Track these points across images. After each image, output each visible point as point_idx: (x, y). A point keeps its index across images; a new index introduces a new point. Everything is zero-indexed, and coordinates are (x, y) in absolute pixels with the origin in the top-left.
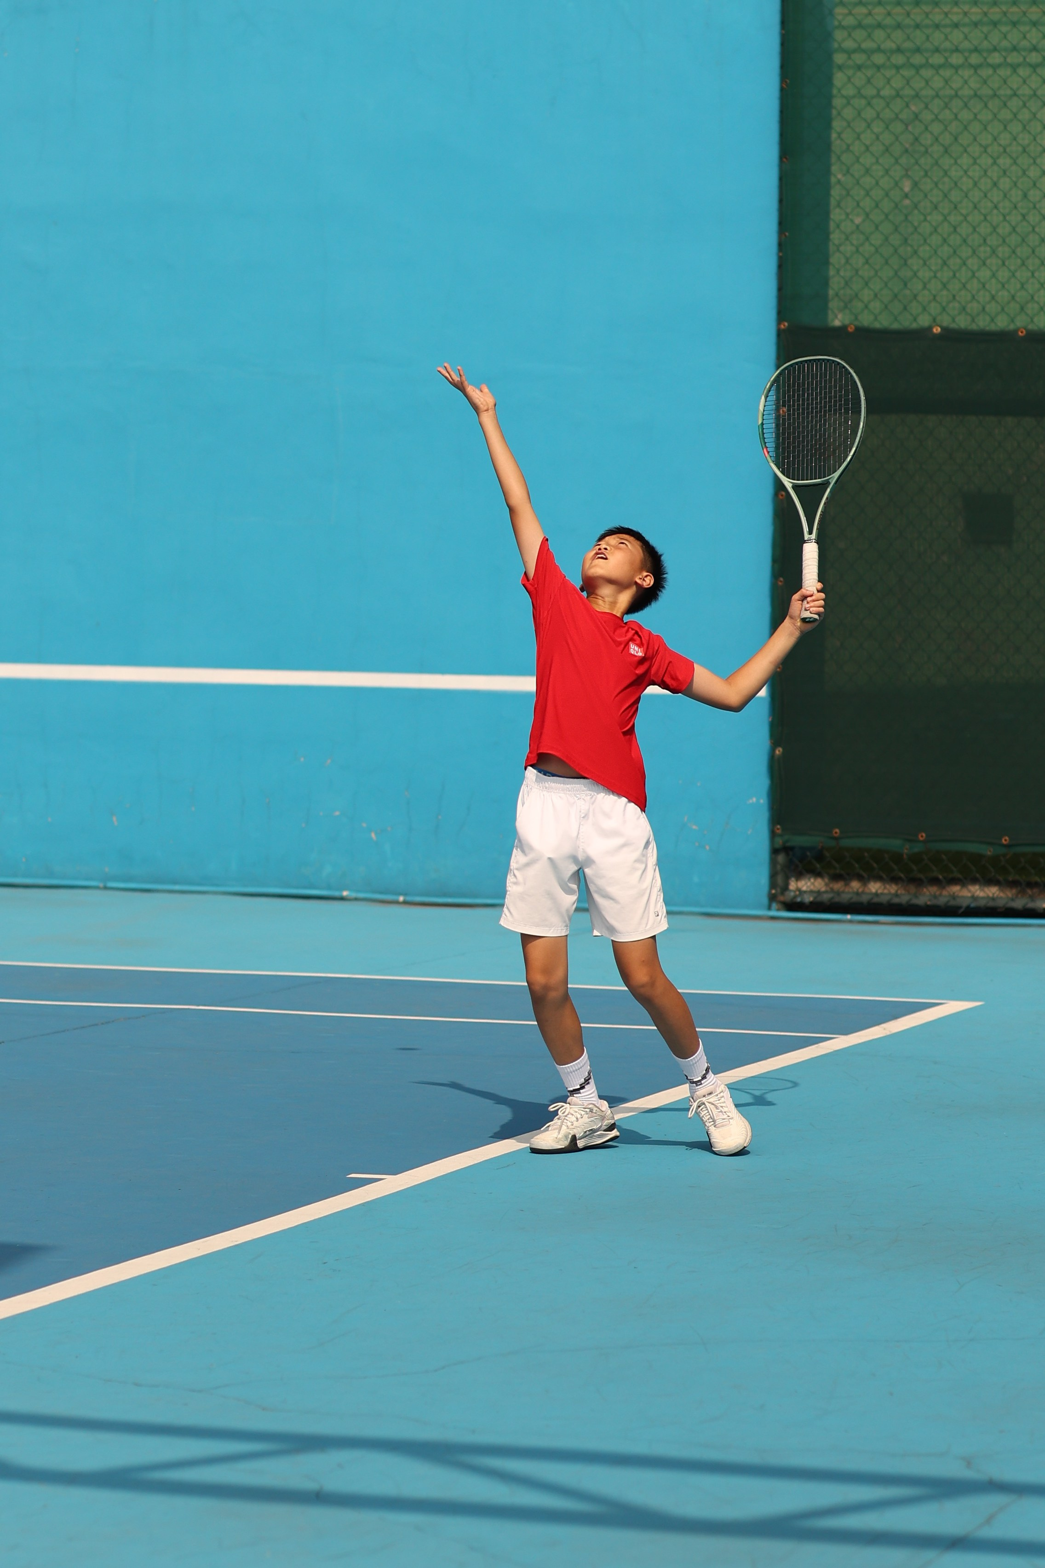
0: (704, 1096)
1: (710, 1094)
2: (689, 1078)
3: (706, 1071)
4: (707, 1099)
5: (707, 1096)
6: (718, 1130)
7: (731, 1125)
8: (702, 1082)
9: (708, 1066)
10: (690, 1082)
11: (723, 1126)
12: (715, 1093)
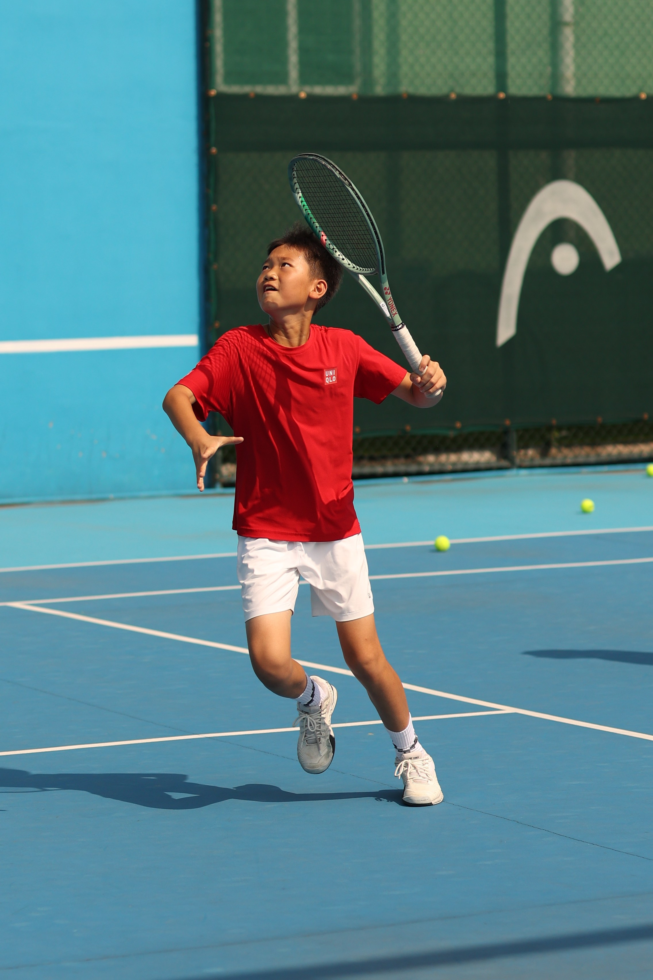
0: (411, 759)
1: (416, 758)
2: (398, 748)
3: (414, 742)
4: (412, 762)
5: (413, 758)
6: (415, 784)
7: (428, 784)
8: (411, 751)
9: (416, 737)
10: (398, 750)
11: (421, 782)
12: (421, 758)
